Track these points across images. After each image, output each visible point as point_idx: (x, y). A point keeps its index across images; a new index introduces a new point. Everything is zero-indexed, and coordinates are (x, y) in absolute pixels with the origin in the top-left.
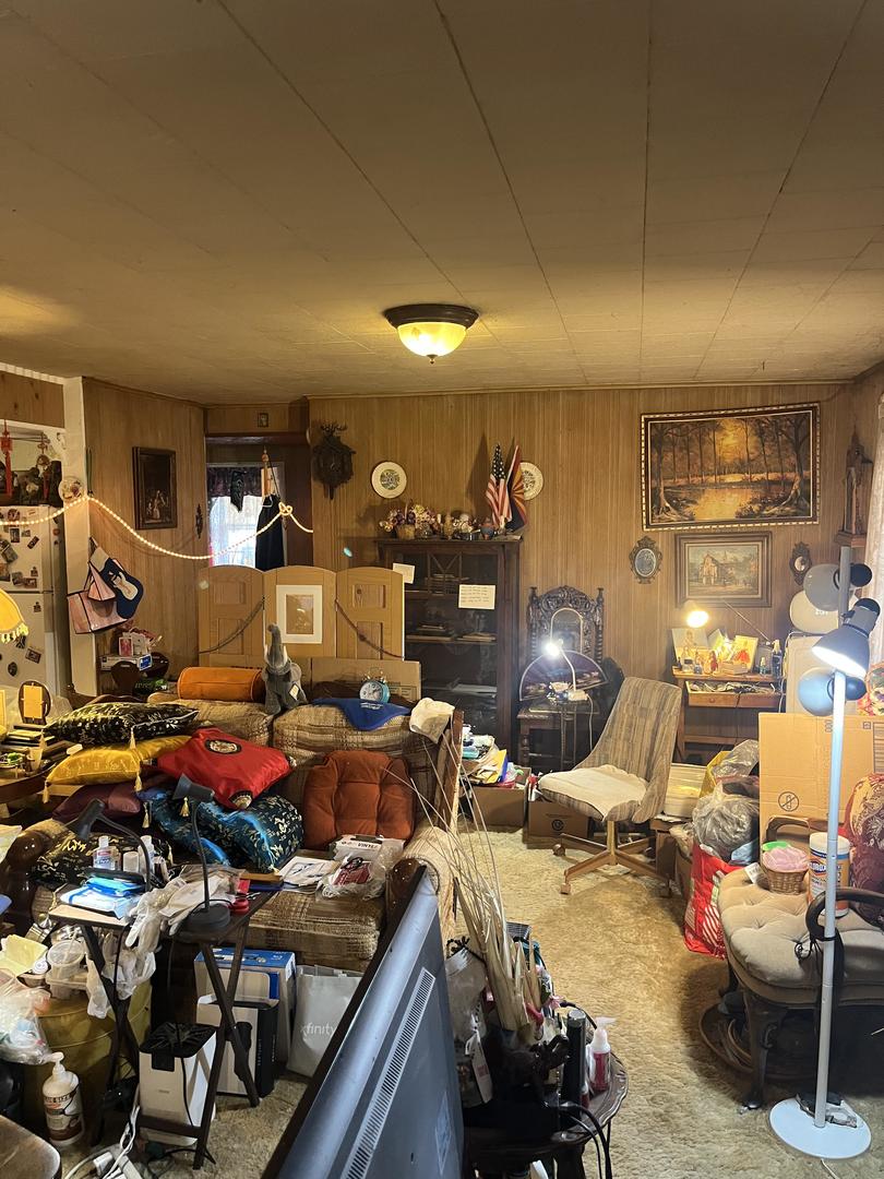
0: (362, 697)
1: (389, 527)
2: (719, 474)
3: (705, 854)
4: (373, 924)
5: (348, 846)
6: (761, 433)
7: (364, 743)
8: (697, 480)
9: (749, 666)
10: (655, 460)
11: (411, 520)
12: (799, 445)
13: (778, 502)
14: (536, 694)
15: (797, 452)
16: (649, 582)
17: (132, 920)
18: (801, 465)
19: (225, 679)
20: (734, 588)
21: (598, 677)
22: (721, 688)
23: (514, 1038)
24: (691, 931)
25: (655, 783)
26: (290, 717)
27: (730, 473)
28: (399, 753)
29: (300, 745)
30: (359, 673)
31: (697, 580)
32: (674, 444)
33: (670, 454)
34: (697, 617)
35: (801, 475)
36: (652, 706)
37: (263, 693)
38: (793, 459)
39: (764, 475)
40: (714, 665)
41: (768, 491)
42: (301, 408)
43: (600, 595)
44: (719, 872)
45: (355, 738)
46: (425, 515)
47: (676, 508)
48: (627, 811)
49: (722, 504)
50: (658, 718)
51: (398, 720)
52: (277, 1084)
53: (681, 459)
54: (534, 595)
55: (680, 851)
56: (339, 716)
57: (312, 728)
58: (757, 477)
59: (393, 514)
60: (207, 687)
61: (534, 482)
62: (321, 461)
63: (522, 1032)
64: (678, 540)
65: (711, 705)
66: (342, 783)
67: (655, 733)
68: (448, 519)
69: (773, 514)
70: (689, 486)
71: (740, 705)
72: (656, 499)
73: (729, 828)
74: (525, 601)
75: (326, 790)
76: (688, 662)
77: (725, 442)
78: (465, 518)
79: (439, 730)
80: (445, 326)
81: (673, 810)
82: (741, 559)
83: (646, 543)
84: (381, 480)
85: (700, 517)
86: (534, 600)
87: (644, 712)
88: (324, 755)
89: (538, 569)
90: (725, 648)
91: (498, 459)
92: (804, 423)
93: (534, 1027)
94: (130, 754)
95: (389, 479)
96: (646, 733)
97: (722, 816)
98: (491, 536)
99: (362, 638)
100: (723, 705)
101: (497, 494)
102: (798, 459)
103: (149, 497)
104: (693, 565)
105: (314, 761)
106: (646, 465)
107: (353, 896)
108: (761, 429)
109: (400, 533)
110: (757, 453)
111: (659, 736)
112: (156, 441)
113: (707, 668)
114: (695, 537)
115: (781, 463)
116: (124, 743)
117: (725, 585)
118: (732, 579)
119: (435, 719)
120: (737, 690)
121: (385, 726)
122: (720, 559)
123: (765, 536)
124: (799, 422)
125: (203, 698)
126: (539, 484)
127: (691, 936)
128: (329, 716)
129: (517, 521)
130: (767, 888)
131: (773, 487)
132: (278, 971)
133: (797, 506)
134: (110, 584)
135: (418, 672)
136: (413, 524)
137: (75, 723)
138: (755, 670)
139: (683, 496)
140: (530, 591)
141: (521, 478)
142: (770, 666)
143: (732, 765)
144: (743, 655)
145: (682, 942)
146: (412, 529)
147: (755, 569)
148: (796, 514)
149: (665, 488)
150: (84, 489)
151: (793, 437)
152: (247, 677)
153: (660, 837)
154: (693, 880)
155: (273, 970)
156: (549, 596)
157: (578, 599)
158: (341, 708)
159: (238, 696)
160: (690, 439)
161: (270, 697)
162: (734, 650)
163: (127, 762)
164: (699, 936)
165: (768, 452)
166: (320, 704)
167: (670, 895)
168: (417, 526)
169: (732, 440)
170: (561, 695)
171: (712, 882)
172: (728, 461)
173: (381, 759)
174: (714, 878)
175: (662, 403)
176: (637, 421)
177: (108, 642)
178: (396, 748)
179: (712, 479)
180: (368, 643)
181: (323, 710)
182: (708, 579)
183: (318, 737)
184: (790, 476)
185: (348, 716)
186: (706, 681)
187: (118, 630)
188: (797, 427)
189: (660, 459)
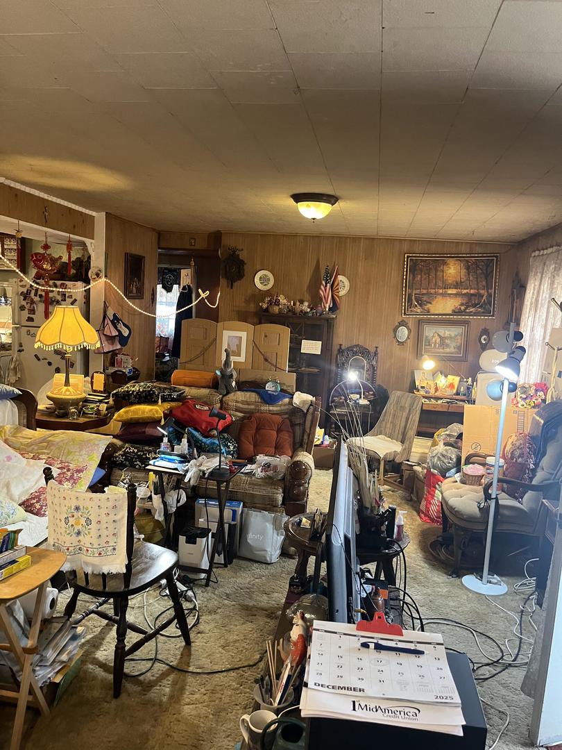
0: (267, 389)
1: (265, 306)
2: (445, 288)
3: (433, 475)
4: (281, 490)
5: (262, 458)
6: (468, 268)
7: (269, 411)
8: (433, 291)
9: (455, 391)
10: (411, 278)
11: (277, 303)
12: (488, 275)
13: (474, 306)
14: (339, 402)
15: (486, 279)
16: (403, 345)
17: (187, 471)
18: (488, 287)
19: (197, 376)
20: (448, 350)
21: (372, 395)
22: (440, 402)
23: (369, 511)
24: (423, 513)
25: (407, 444)
26: (231, 396)
27: (450, 288)
28: (287, 416)
29: (236, 410)
30: (265, 378)
31: (429, 345)
32: (422, 271)
33: (419, 276)
34: (429, 364)
35: (488, 292)
36: (406, 406)
37: (217, 383)
38: (484, 283)
39: (468, 291)
40: (436, 390)
41: (470, 300)
42: (216, 237)
43: (376, 351)
44: (439, 483)
45: (265, 408)
46: (285, 301)
47: (420, 305)
48: (393, 456)
49: (445, 305)
50: (409, 411)
51: (287, 400)
52: (234, 560)
53: (425, 279)
54: (340, 348)
55: (418, 479)
56: (257, 397)
57: (243, 402)
58: (465, 291)
59: (267, 299)
60: (187, 379)
61: (344, 287)
62: (228, 267)
63: (372, 509)
64: (420, 323)
65: (433, 409)
66: (258, 429)
67: (407, 419)
68: (298, 303)
69: (471, 312)
70: (427, 294)
71: (450, 411)
72: (410, 300)
73: (446, 461)
74: (335, 352)
75: (250, 432)
76: (423, 387)
77: (449, 272)
78: (306, 304)
79: (307, 406)
80: (323, 205)
81: (414, 458)
82: (453, 335)
83: (402, 323)
84: (260, 280)
85: (432, 311)
86: (340, 351)
87: (402, 408)
88: (249, 415)
89: (344, 334)
90: (442, 381)
91: (327, 273)
92: (491, 265)
93: (377, 508)
94: (158, 408)
95: (264, 280)
96: (403, 420)
97: (443, 456)
98: (320, 315)
99: (266, 360)
100: (440, 410)
101: (325, 291)
102: (487, 282)
103: (132, 281)
104: (427, 337)
105: (244, 418)
106: (406, 281)
107: (270, 478)
108: (468, 265)
109: (271, 310)
110: (465, 279)
111: (410, 420)
112: (136, 250)
113: (432, 391)
114: (429, 322)
115: (477, 285)
116: (155, 402)
117: (443, 349)
118: (448, 346)
119: (304, 401)
120: (448, 402)
121: (280, 403)
122: (442, 334)
123: (466, 323)
124: (489, 263)
125: (185, 385)
126: (347, 288)
127: (423, 515)
128: (252, 397)
129: (334, 308)
130: (465, 484)
131: (473, 297)
132: (236, 509)
133: (484, 308)
134: (116, 327)
135: (295, 378)
136: (279, 305)
137: (128, 392)
138: (458, 394)
139: (425, 299)
140: (338, 347)
141: (338, 284)
142: (466, 392)
143: (447, 434)
144: (451, 386)
145: (418, 518)
146: (277, 307)
147: (460, 341)
148: (483, 313)
149: (415, 294)
150: (103, 274)
151: (485, 271)
152: (208, 376)
153: (406, 474)
154: (425, 488)
155: (234, 508)
156: (350, 349)
157: (364, 352)
158: (258, 393)
159: (203, 385)
160: (431, 269)
161: (222, 385)
162: (446, 383)
163: (157, 411)
164: (427, 515)
165: (471, 278)
166: (247, 391)
167: (411, 500)
168: (280, 306)
169: (453, 270)
170: (355, 401)
171: (436, 488)
172: (450, 282)
173: (279, 419)
174: (437, 486)
175: (417, 248)
176: (402, 257)
177: (109, 359)
178: (286, 413)
179: (441, 291)
180: (269, 362)
181: (248, 394)
182: (435, 344)
183: (246, 406)
184: (482, 292)
185: (262, 398)
186: (432, 398)
187: (114, 353)
188: (487, 266)
189: (414, 279)
